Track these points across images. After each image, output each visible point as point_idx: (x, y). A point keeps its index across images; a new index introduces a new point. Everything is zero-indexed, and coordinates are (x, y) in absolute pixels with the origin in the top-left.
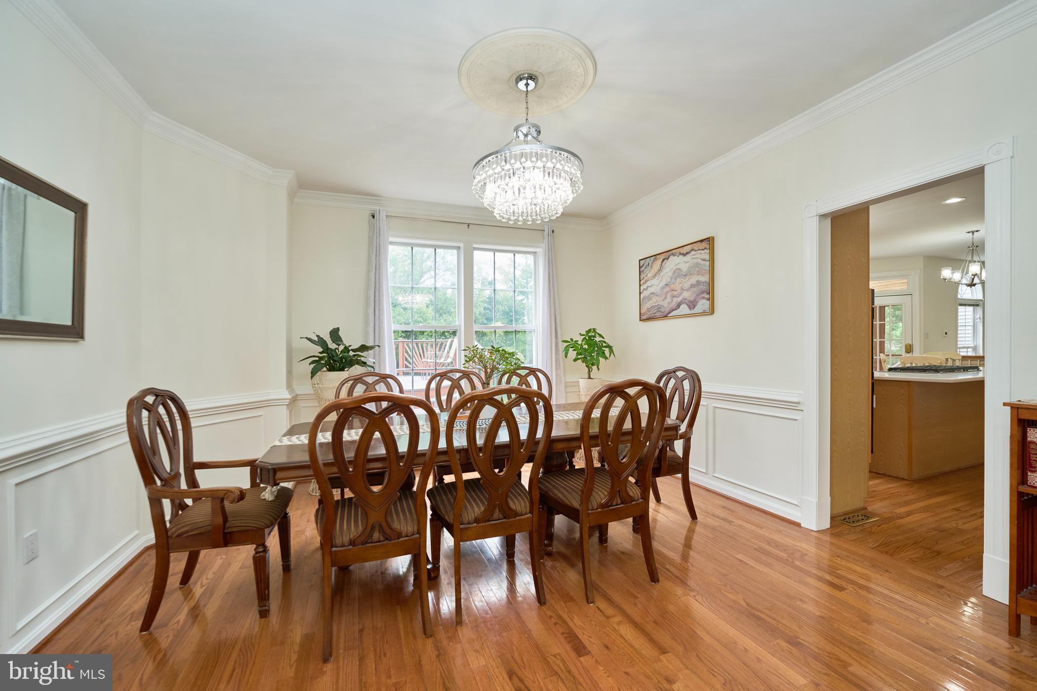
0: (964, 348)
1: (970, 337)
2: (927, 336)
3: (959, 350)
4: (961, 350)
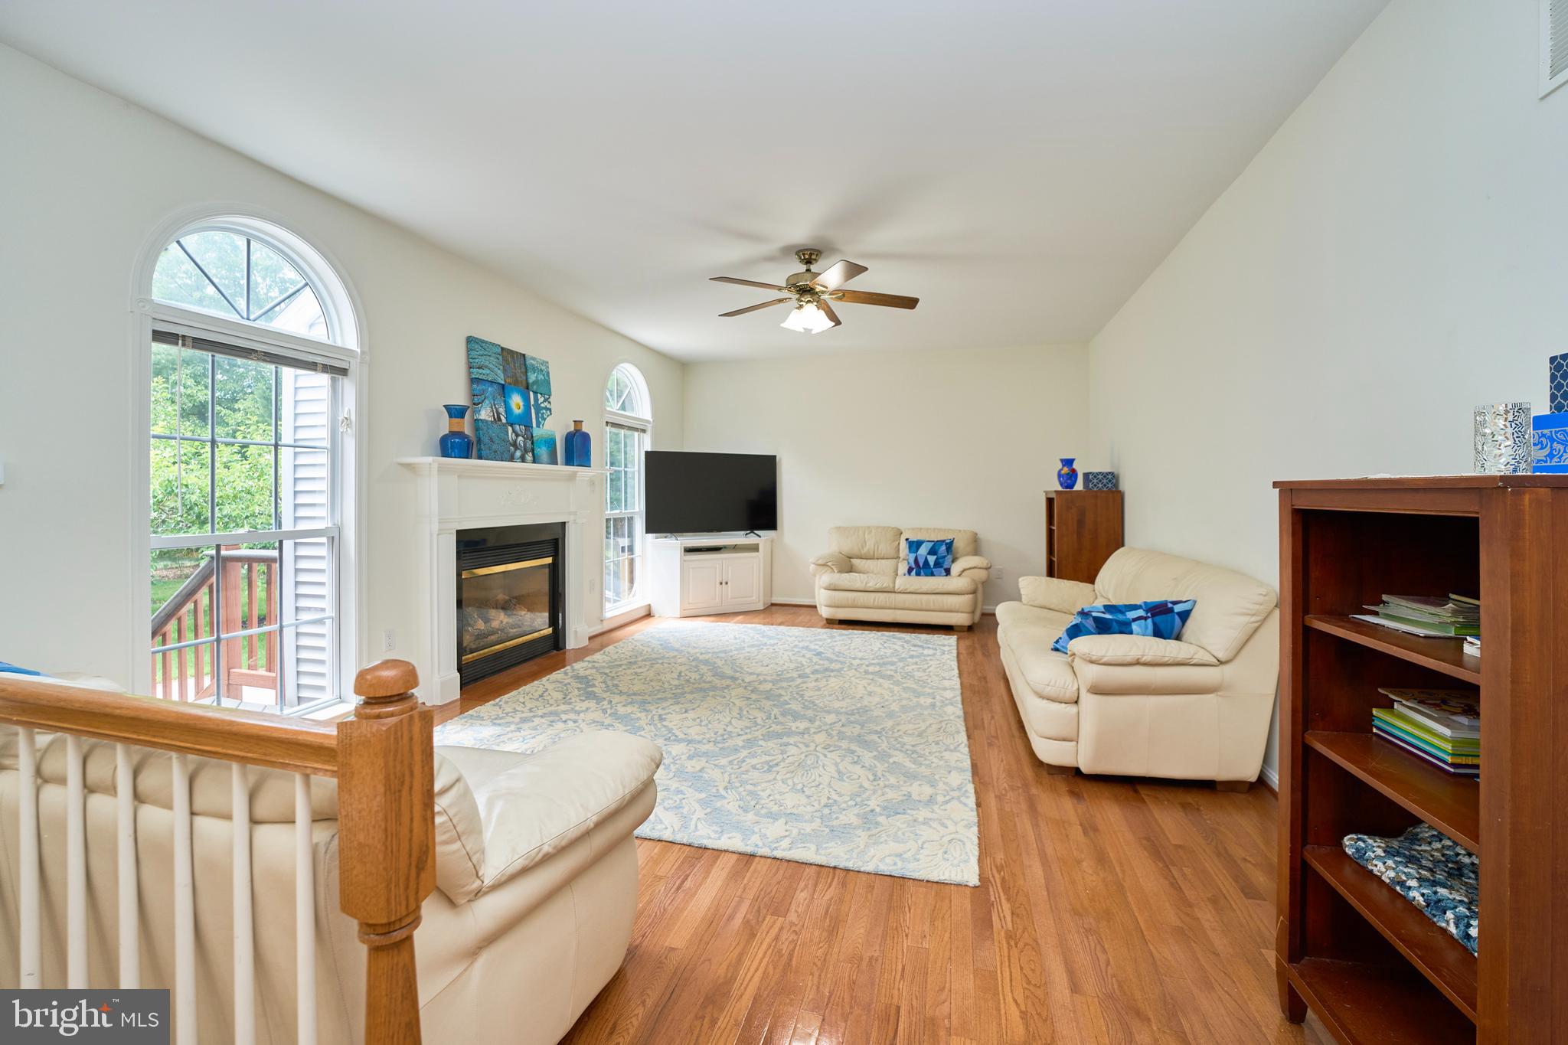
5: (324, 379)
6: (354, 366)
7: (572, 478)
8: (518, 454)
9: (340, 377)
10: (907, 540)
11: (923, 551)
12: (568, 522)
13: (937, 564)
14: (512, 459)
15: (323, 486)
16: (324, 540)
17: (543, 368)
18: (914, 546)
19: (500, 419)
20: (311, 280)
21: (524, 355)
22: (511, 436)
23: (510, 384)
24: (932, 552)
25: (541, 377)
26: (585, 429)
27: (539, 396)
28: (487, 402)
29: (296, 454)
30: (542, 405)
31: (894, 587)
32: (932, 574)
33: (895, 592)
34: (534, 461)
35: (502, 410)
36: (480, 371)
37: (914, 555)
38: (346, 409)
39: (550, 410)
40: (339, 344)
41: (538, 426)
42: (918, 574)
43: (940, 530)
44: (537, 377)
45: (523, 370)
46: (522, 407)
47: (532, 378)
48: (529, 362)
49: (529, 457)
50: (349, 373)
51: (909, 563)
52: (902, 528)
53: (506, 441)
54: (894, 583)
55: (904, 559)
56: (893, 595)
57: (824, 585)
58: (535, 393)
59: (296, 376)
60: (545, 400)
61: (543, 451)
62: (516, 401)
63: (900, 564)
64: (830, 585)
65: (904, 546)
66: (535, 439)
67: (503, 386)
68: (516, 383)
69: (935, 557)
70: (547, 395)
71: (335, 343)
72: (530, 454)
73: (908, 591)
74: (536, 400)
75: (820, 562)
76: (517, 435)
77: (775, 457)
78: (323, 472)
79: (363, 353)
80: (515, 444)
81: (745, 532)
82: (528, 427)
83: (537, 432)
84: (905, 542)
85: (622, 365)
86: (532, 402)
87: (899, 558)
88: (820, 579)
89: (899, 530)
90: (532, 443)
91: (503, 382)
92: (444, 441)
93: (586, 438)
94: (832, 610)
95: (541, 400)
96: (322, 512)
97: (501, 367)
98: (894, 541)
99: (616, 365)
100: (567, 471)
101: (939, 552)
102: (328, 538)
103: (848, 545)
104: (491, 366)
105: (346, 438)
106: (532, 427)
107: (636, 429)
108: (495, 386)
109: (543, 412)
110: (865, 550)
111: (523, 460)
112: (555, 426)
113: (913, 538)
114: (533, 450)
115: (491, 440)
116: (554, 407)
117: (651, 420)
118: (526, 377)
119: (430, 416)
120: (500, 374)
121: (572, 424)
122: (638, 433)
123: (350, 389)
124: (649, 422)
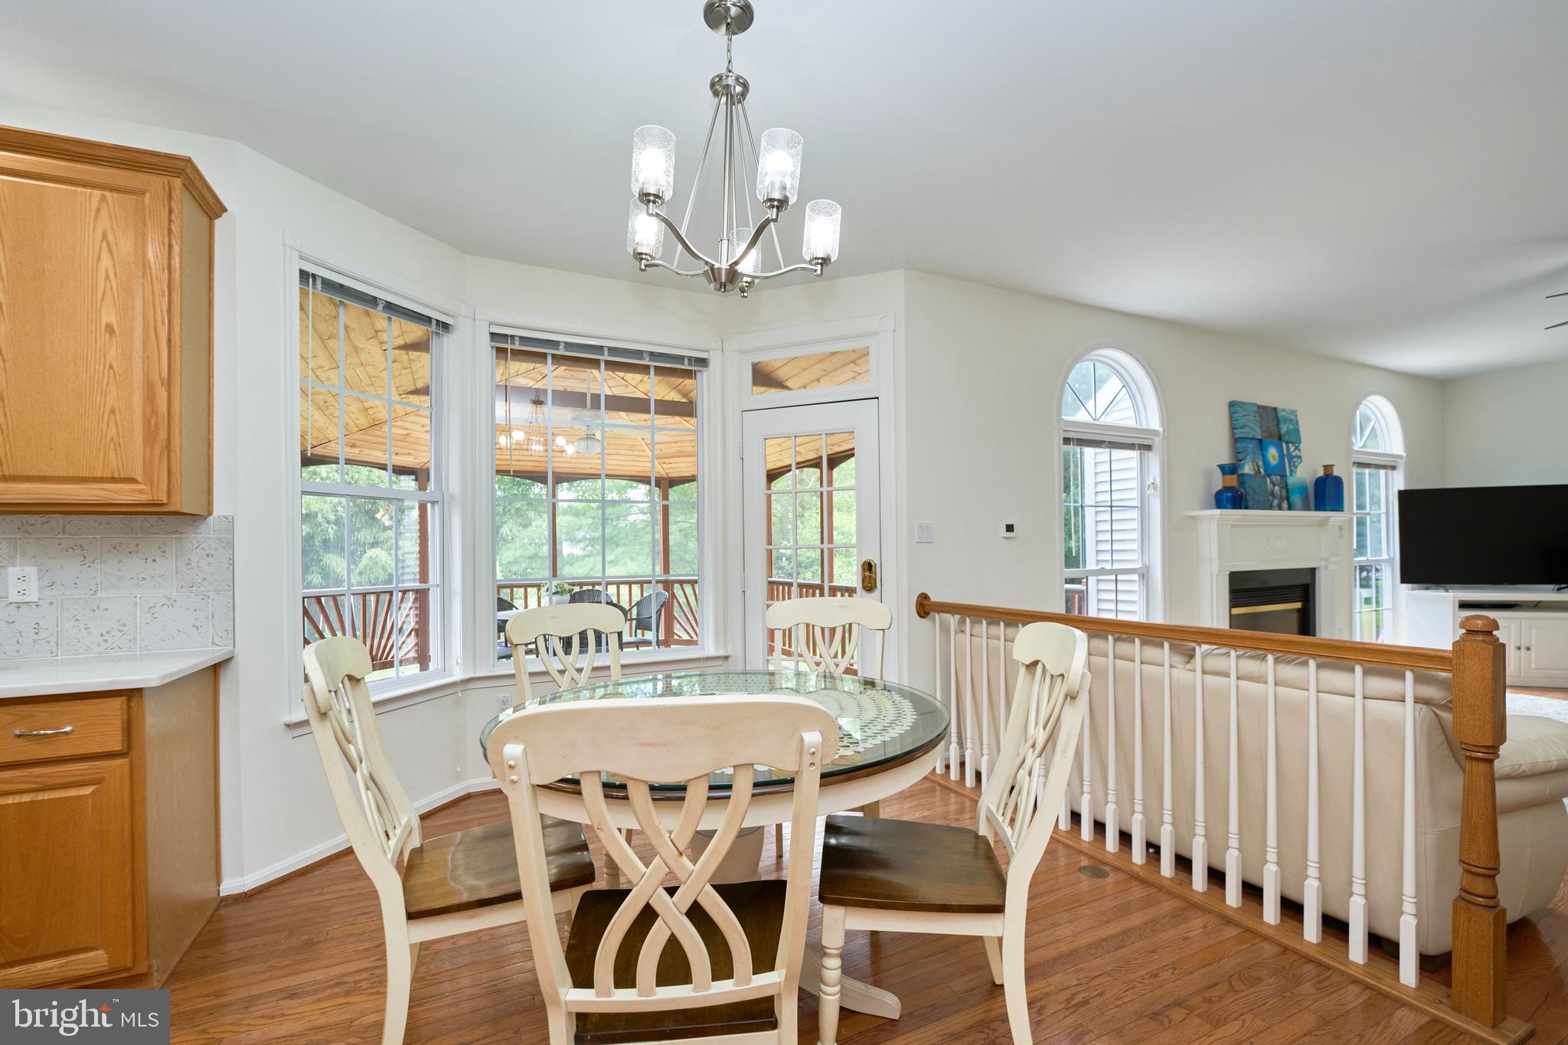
1: (1132, 551)
5: (1134, 454)
6: (1157, 442)
7: (1323, 523)
8: (1276, 502)
9: (1146, 452)
12: (1319, 568)
14: (1271, 508)
15: (1135, 536)
16: (1135, 577)
17: (1293, 417)
19: (1259, 472)
20: (1127, 383)
21: (1276, 409)
22: (1270, 486)
23: (1266, 437)
25: (1292, 427)
26: (1336, 472)
27: (1290, 445)
28: (1249, 457)
29: (1097, 512)
30: (1294, 454)
34: (1290, 508)
35: (1261, 463)
36: (1243, 430)
38: (1152, 476)
39: (1300, 457)
40: (1145, 426)
41: (1291, 475)
44: (1288, 427)
45: (1276, 423)
46: (1277, 458)
47: (1284, 428)
48: (1281, 414)
49: (1285, 505)
50: (1153, 448)
53: (1265, 491)
58: (1287, 443)
59: (1095, 454)
60: (1295, 449)
61: (1296, 498)
62: (1272, 453)
66: (1289, 487)
67: (1260, 441)
68: (1270, 436)
70: (1297, 442)
71: (1141, 426)
72: (1286, 502)
74: (1288, 449)
76: (1274, 485)
78: (1135, 525)
79: (1164, 431)
80: (1272, 494)
81: (1556, 586)
82: (1283, 476)
83: (1290, 480)
85: (1369, 398)
86: (1285, 452)
90: (1287, 492)
91: (1260, 437)
92: (1219, 494)
93: (1338, 481)
95: (1292, 448)
96: (1135, 556)
97: (1258, 424)
99: (1363, 399)
100: (1317, 517)
102: (1139, 575)
104: (1250, 424)
105: (1152, 498)
106: (1286, 476)
107: (1385, 467)
108: (1254, 442)
109: (1294, 460)
111: (1280, 508)
112: (1306, 472)
114: (1288, 498)
115: (1255, 492)
116: (1303, 454)
117: (1404, 454)
118: (1279, 429)
119: (1208, 475)
120: (1257, 429)
121: (1322, 468)
122: (1390, 472)
123: (1154, 460)
124: (1400, 457)
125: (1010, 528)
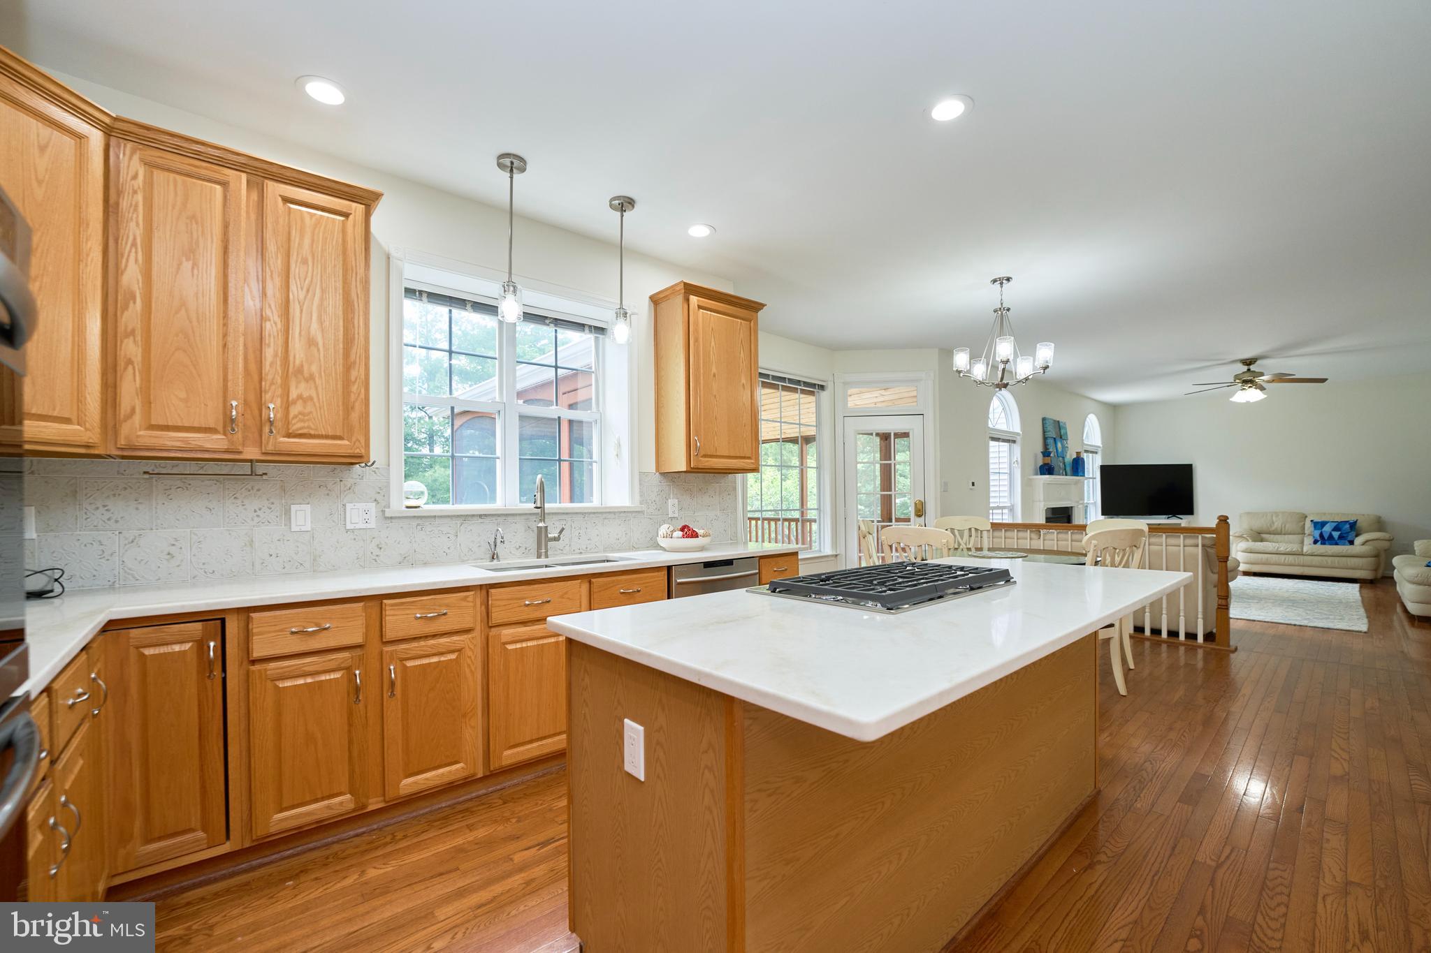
0: (998, 508)
1: (1005, 497)
2: (945, 488)
3: (991, 511)
4: (994, 511)
5: (1007, 444)
6: (1018, 439)
7: (1078, 482)
8: (1061, 471)
9: (1012, 444)
10: (1312, 521)
11: (1327, 529)
12: (1074, 507)
13: (1341, 537)
14: (1060, 474)
15: (1006, 489)
17: (1065, 426)
18: (1319, 525)
19: (1055, 456)
20: (1004, 407)
21: (1058, 421)
22: (1059, 463)
23: (1056, 436)
24: (1336, 529)
25: (1065, 431)
26: (1081, 455)
27: (1065, 441)
28: (1050, 448)
30: (1066, 445)
31: (1302, 551)
32: (1337, 544)
33: (1303, 555)
34: (1066, 475)
35: (1055, 451)
36: (1047, 432)
37: (1319, 531)
38: (1015, 458)
40: (1011, 430)
41: (1066, 457)
42: (1323, 543)
43: (1344, 514)
45: (1060, 429)
46: (1061, 447)
47: (1062, 432)
48: (1061, 424)
49: (1064, 473)
50: (1016, 442)
51: (1314, 537)
52: (1306, 513)
53: (1058, 465)
54: (1302, 548)
55: (1309, 535)
56: (1302, 557)
57: (1242, 550)
58: (1064, 439)
60: (1066, 443)
61: (1068, 469)
62: (1059, 445)
63: (1305, 538)
64: (1247, 549)
65: (1308, 525)
66: (1065, 463)
67: (1055, 439)
68: (1058, 436)
69: (1340, 532)
70: (1067, 439)
72: (1064, 471)
73: (1316, 554)
74: (1064, 443)
75: (1237, 535)
76: (1061, 462)
77: (1191, 465)
78: (1009, 483)
79: (1022, 433)
80: (1060, 467)
81: (1167, 516)
83: (1065, 460)
84: (1310, 523)
85: (1090, 414)
86: (1063, 445)
87: (1305, 534)
88: (1237, 546)
89: (1304, 514)
90: (1065, 466)
91: (1054, 436)
92: (1041, 467)
93: (1082, 460)
94: (1248, 566)
96: (1006, 500)
97: (1053, 429)
98: (1300, 522)
99: (1087, 415)
100: (1075, 479)
101: (1344, 529)
102: (1009, 510)
103: (1258, 524)
104: (1050, 429)
105: (1015, 470)
106: (1064, 457)
107: (1094, 452)
108: (1052, 439)
109: (1066, 448)
110: (1273, 528)
111: (1063, 475)
112: (1070, 456)
113: (1316, 520)
114: (1065, 469)
115: (1054, 466)
116: (1069, 446)
117: (1101, 446)
118: (1060, 433)
119: (1036, 456)
120: (1054, 433)
121: (1075, 454)
122: (1094, 455)
123: (1017, 449)
124: (1099, 447)
125: (973, 484)
